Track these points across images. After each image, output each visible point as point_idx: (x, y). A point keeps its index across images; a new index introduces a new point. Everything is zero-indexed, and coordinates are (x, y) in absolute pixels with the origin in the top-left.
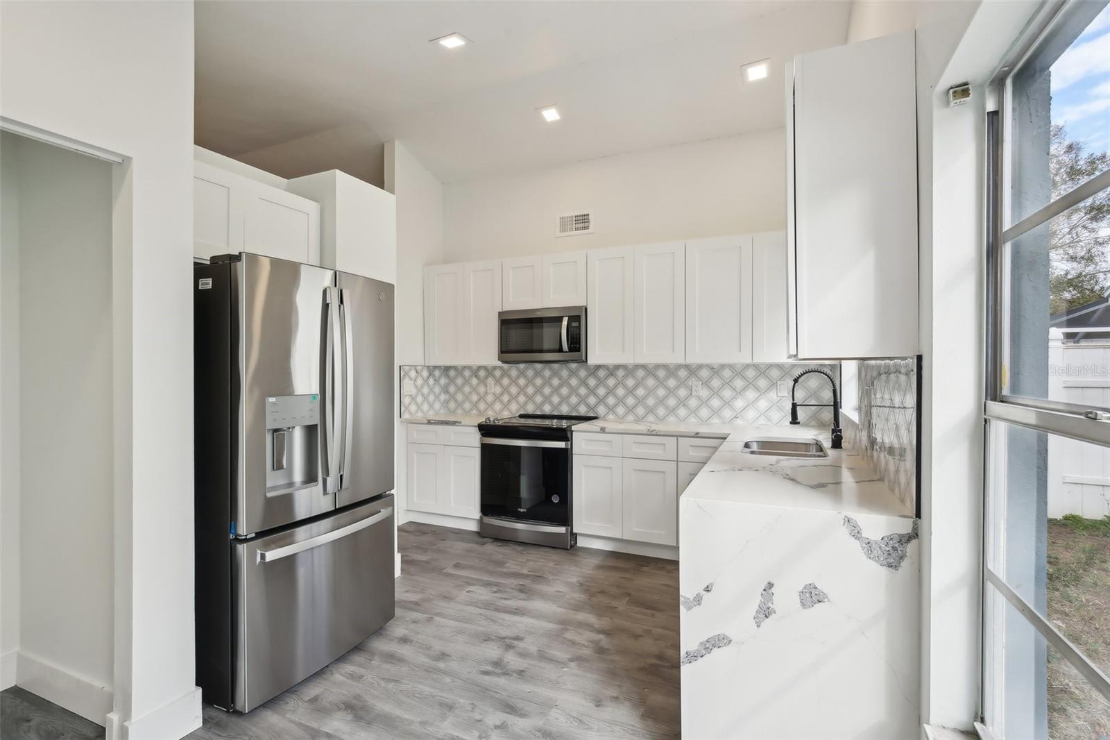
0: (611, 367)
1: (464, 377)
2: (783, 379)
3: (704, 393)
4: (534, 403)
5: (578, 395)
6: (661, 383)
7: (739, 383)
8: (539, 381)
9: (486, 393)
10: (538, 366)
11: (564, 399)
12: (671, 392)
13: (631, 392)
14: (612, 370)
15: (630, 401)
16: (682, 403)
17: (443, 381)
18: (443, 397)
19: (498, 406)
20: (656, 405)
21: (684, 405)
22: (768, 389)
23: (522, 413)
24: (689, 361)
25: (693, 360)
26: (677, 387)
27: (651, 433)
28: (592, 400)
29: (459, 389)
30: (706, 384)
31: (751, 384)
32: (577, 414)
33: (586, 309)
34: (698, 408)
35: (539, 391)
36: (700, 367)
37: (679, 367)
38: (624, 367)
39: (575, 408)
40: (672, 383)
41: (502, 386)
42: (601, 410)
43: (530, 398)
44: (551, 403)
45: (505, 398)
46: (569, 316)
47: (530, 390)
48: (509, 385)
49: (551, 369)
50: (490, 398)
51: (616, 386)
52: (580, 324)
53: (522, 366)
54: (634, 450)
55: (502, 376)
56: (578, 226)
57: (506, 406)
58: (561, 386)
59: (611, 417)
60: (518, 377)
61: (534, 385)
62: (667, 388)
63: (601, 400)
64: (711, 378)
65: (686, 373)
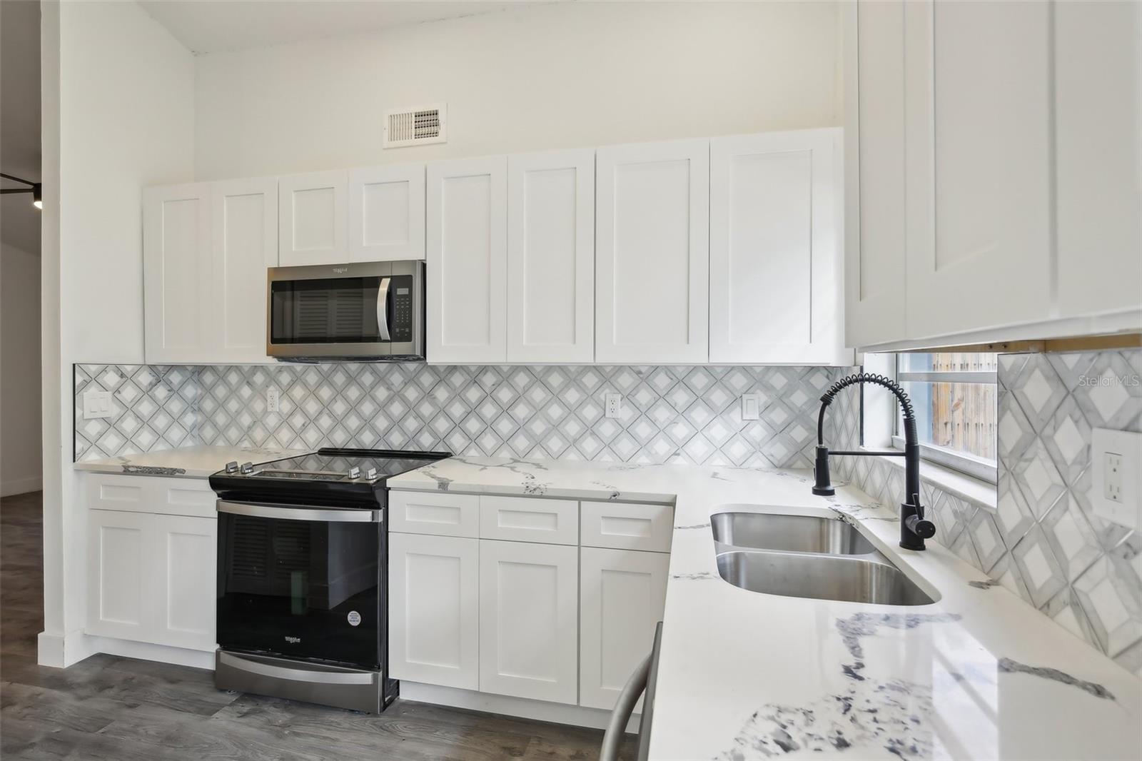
0: (473, 369)
1: (228, 384)
2: (751, 390)
3: (625, 413)
4: (346, 428)
5: (419, 416)
6: (556, 396)
7: (681, 397)
8: (353, 393)
9: (265, 412)
10: (353, 366)
11: (397, 423)
12: (572, 412)
13: (505, 410)
14: (475, 374)
15: (505, 426)
16: (590, 430)
17: (190, 391)
18: (190, 419)
19: (285, 435)
20: (547, 434)
21: (593, 433)
22: (729, 408)
23: (326, 445)
24: (601, 360)
25: (606, 357)
26: (581, 404)
27: (532, 493)
28: (442, 425)
29: (221, 405)
30: (628, 397)
31: (700, 398)
32: (418, 449)
33: (424, 266)
34: (615, 438)
35: (353, 408)
36: (619, 369)
37: (586, 369)
38: (495, 369)
39: (414, 437)
40: (572, 396)
41: (292, 400)
42: (457, 442)
43: (339, 422)
44: (373, 430)
45: (298, 421)
46: (392, 277)
47: (339, 408)
48: (304, 399)
49: (374, 372)
50: (272, 421)
51: (481, 402)
52: (411, 291)
53: (325, 366)
54: (499, 526)
55: (293, 384)
56: (420, 131)
57: (298, 434)
58: (390, 400)
59: (473, 453)
60: (319, 385)
61: (346, 399)
62: (564, 405)
63: (458, 425)
64: (636, 388)
65: (596, 380)
